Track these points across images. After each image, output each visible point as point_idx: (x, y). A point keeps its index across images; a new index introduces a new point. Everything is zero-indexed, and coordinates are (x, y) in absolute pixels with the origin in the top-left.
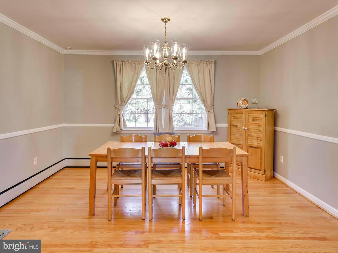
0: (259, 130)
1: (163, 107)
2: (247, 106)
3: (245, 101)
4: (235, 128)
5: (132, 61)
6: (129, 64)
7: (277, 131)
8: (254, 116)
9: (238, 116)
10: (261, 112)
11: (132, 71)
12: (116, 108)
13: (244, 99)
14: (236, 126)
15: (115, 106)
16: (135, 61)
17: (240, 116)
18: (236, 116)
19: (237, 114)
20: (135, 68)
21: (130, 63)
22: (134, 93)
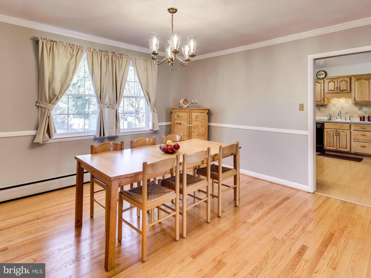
0: (202, 126)
1: (106, 106)
2: (187, 105)
3: (185, 101)
4: (179, 126)
5: (68, 44)
6: (63, 47)
7: (210, 126)
8: (196, 115)
9: (181, 114)
10: (204, 111)
11: (67, 57)
12: (38, 107)
13: (185, 100)
14: (180, 124)
15: (38, 104)
16: (72, 45)
17: (183, 115)
18: (180, 114)
19: (181, 113)
20: (71, 54)
21: (65, 47)
22: (71, 86)
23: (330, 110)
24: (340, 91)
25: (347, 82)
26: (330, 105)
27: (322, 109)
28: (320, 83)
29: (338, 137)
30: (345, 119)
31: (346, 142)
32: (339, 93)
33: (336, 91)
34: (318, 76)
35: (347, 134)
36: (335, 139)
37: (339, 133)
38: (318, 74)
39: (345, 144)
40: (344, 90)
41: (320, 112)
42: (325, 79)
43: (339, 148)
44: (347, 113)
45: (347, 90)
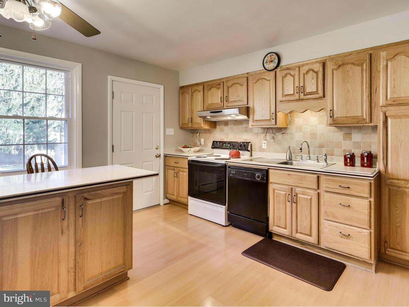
23: (292, 138)
24: (304, 95)
25: (317, 73)
26: (292, 129)
27: (279, 136)
28: (269, 80)
29: (294, 205)
30: (318, 159)
31: (309, 219)
32: (302, 100)
33: (297, 96)
34: (265, 65)
35: (311, 199)
36: (289, 210)
37: (296, 195)
38: (265, 61)
39: (306, 223)
40: (311, 93)
41: (275, 143)
42: (278, 70)
43: (297, 232)
44: (321, 146)
45: (316, 92)
